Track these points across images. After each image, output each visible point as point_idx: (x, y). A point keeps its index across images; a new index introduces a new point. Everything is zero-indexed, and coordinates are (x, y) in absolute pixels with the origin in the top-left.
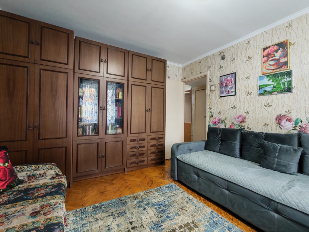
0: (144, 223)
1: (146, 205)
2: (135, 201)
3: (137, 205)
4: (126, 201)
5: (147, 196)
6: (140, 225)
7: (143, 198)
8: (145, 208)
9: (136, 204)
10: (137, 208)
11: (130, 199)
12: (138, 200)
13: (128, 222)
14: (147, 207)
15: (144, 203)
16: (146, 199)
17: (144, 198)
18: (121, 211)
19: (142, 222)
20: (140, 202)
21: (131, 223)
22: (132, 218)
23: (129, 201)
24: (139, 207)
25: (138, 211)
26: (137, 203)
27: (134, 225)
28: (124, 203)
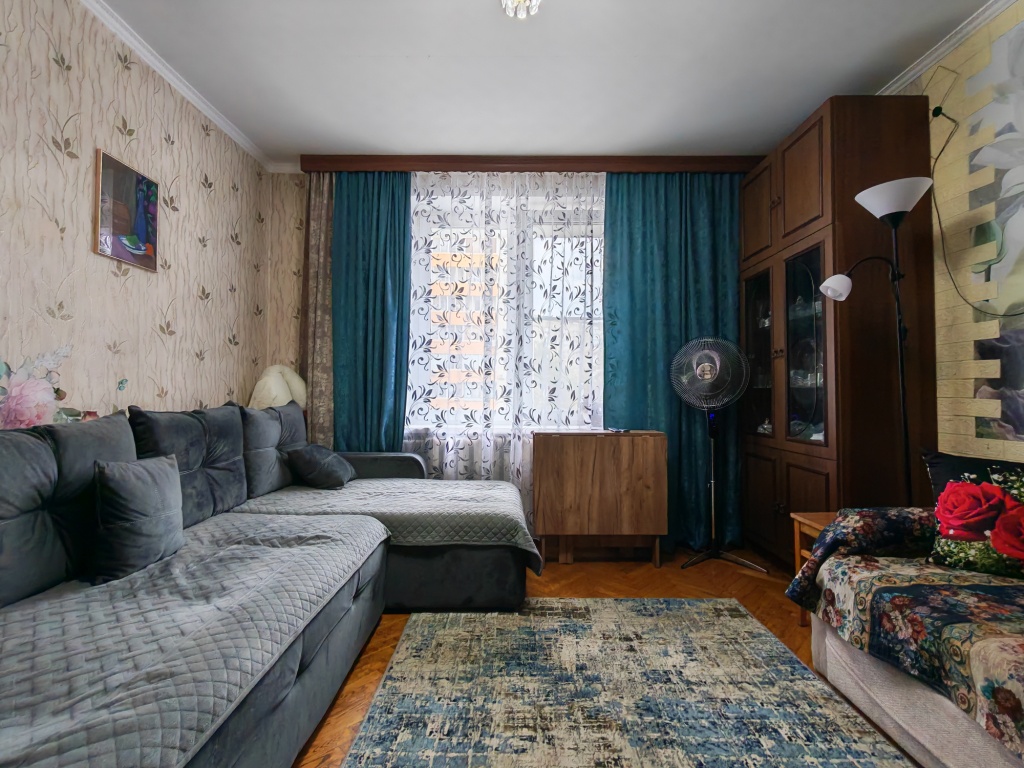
0: (600, 642)
1: (569, 679)
2: (602, 703)
3: (599, 687)
4: (641, 715)
5: (547, 709)
6: (610, 640)
7: (566, 707)
8: (577, 669)
9: (603, 693)
10: (605, 678)
11: (619, 719)
12: (588, 704)
13: (639, 653)
14: (571, 669)
15: (571, 687)
16: (556, 699)
17: (561, 704)
18: (659, 685)
19: (604, 643)
20: (585, 695)
21: (631, 649)
22: (626, 657)
23: (625, 712)
24: (597, 679)
25: (604, 669)
26: (595, 695)
27: (625, 645)
28: (648, 710)
